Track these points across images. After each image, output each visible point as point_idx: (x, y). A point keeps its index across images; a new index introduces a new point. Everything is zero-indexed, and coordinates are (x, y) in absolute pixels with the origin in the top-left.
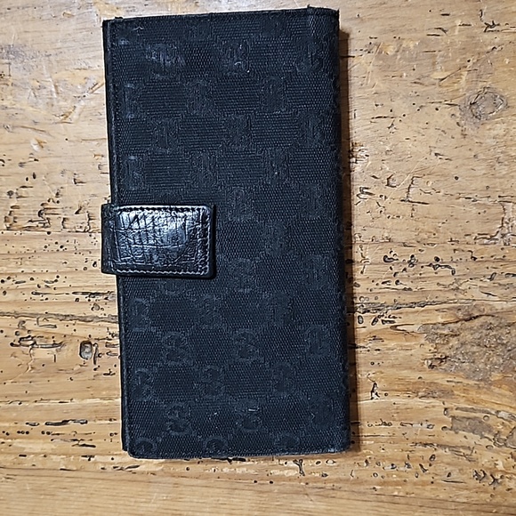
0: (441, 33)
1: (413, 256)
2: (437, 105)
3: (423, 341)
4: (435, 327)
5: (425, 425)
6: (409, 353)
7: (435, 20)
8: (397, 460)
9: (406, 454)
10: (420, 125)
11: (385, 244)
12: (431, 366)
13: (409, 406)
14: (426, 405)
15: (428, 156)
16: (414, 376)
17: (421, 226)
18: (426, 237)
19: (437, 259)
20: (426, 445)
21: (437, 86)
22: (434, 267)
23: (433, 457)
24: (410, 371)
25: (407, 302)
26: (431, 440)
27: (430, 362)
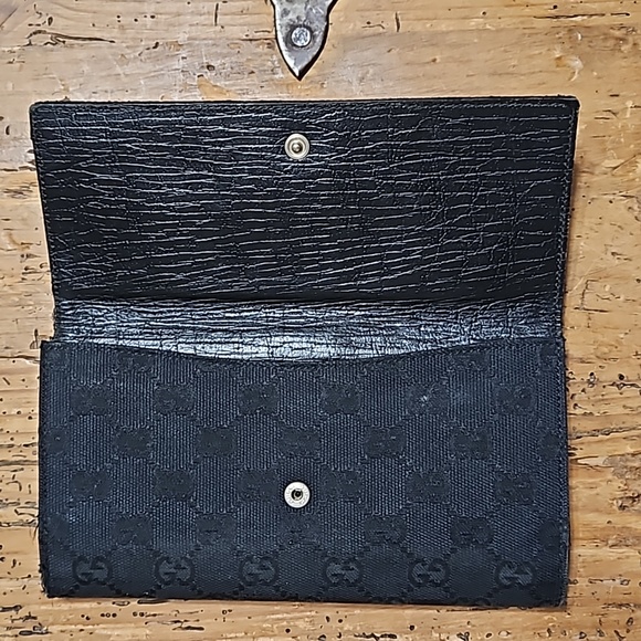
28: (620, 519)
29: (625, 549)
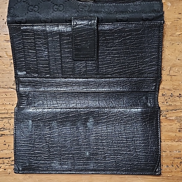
0: (179, 19)
1: (172, 94)
2: (178, 43)
3: (176, 122)
4: (180, 117)
5: (178, 151)
6: (172, 127)
7: (176, 15)
8: (169, 164)
9: (172, 162)
10: (173, 50)
11: (162, 90)
12: (179, 131)
13: (172, 145)
14: (178, 144)
15: (176, 60)
16: (173, 134)
17: (174, 83)
18: (176, 87)
19: (180, 94)
20: (178, 158)
21: (178, 37)
22: (179, 97)
23: (181, 162)
24: (172, 133)
25: (170, 109)
26: (180, 156)
27: (179, 129)
28: (179, 134)
29: (180, 143)
